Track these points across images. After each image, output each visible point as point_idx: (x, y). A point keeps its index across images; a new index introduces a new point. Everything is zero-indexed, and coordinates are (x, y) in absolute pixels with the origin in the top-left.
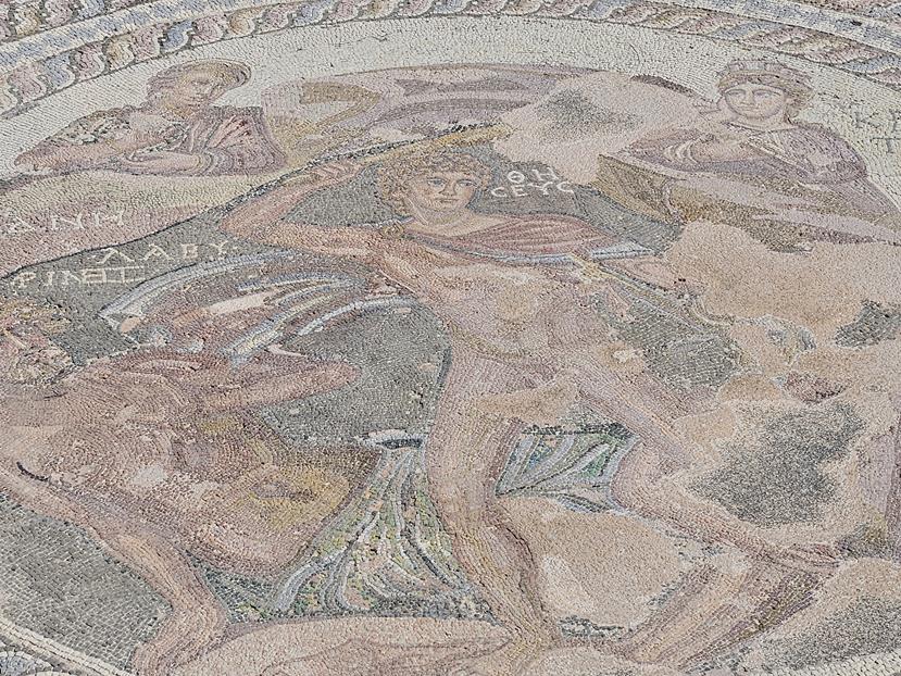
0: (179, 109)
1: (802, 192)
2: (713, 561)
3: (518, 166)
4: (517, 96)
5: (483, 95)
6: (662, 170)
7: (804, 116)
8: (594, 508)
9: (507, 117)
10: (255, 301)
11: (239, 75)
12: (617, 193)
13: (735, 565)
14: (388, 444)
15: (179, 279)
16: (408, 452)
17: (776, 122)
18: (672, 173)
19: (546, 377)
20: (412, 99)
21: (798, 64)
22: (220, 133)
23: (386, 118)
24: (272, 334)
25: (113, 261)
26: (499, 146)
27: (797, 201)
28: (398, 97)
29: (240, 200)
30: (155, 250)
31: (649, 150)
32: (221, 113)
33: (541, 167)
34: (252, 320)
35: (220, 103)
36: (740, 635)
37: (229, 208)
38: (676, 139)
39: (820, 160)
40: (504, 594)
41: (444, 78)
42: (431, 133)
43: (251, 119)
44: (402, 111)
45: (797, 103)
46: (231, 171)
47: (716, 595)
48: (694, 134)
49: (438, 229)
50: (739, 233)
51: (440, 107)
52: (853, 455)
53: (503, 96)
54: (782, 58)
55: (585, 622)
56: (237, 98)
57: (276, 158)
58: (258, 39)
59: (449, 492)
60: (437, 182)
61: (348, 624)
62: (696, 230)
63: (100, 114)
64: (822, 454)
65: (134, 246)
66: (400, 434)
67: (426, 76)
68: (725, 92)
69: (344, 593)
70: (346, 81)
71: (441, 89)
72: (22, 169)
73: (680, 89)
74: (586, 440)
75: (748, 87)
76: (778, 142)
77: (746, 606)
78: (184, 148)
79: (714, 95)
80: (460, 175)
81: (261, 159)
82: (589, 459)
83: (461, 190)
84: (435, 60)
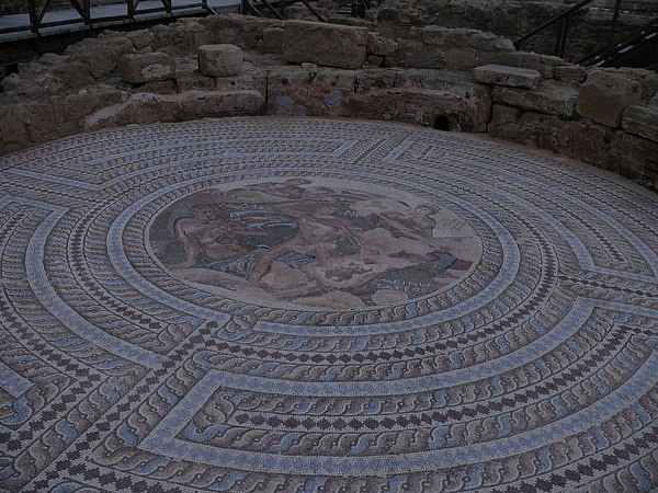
0: (289, 185)
1: (413, 229)
2: (308, 283)
6: (384, 218)
7: (431, 216)
9: (360, 202)
10: (264, 219)
13: (312, 285)
14: (261, 247)
15: (253, 211)
17: (422, 216)
22: (292, 191)
23: (332, 196)
26: (351, 206)
27: (410, 230)
30: (255, 206)
31: (386, 214)
32: (297, 188)
33: (356, 211)
35: (299, 186)
36: (299, 296)
37: (279, 203)
38: (395, 213)
39: (425, 224)
40: (256, 276)
41: (353, 192)
43: (302, 190)
44: (337, 196)
45: (432, 214)
46: (287, 197)
47: (302, 288)
48: (400, 214)
51: (346, 197)
52: (364, 275)
53: (363, 198)
58: (320, 178)
59: (265, 258)
61: (217, 272)
64: (357, 273)
65: (251, 204)
66: (266, 246)
67: (349, 191)
68: (418, 207)
69: (223, 267)
70: (330, 188)
71: (350, 194)
76: (419, 219)
77: (306, 292)
79: (414, 208)
81: (296, 197)
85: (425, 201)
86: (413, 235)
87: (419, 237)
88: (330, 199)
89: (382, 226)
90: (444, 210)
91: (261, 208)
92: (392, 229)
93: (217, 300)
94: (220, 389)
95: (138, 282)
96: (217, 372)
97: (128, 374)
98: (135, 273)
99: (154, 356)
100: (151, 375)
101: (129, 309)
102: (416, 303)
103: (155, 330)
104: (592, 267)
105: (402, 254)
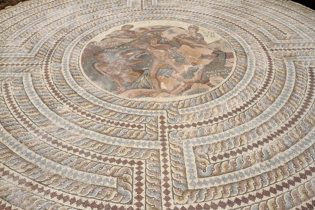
0: (125, 31)
1: (196, 41)
2: (180, 83)
3: (164, 38)
4: (164, 30)
5: (160, 30)
6: (180, 39)
7: (198, 32)
8: (168, 77)
9: (163, 32)
10: (132, 53)
11: (132, 27)
12: (174, 41)
13: (183, 84)
14: (145, 69)
15: (123, 51)
16: (147, 70)
17: (194, 33)
18: (181, 39)
19: (164, 62)
20: (152, 30)
21: (198, 26)
22: (130, 34)
23: (149, 32)
24: (134, 57)
25: (116, 48)
26: (161, 36)
27: (195, 42)
28: (150, 30)
29: (131, 41)
30: (121, 47)
31: (179, 36)
32: (130, 31)
33: (166, 38)
34: (132, 55)
35: (130, 30)
36: (182, 91)
37: (130, 43)
38: (182, 35)
39: (199, 38)
40: (157, 86)
41: (156, 27)
42: (154, 34)
43: (133, 32)
44: (151, 31)
45: (197, 31)
46: (131, 38)
47: (180, 87)
48: (184, 34)
49: (153, 45)
50: (188, 46)
51: (155, 31)
52: (197, 72)
53: (163, 30)
54: (196, 25)
55: (165, 90)
56: (132, 29)
57: (136, 37)
58: (135, 22)
59: (152, 75)
60: (154, 40)
61: (139, 90)
62: (183, 46)
63: (116, 31)
64: (194, 72)
65: (119, 47)
66: (147, 68)
67: (154, 27)
68: (189, 29)
69: (139, 86)
70: (145, 28)
71: (156, 29)
72: (106, 37)
73: (184, 29)
74: (167, 69)
75: (192, 29)
76: (194, 35)
77: (183, 88)
78: (125, 35)
79: (187, 30)
80: (156, 39)
81: (134, 37)
82: (168, 72)
83: (157, 41)
84: (155, 25)
85: (189, 25)
86: (199, 45)
87: (202, 45)
88: (150, 34)
89: (183, 44)
90: (200, 28)
91: (125, 47)
92: (188, 44)
93: (153, 105)
94: (194, 148)
95: (110, 106)
96: (186, 141)
97: (152, 155)
98: (103, 102)
99: (153, 142)
100: (161, 152)
101: (121, 122)
102: (228, 80)
103: (142, 129)
104: (278, 41)
105: (203, 57)
